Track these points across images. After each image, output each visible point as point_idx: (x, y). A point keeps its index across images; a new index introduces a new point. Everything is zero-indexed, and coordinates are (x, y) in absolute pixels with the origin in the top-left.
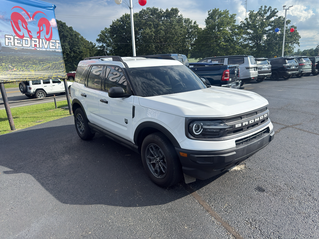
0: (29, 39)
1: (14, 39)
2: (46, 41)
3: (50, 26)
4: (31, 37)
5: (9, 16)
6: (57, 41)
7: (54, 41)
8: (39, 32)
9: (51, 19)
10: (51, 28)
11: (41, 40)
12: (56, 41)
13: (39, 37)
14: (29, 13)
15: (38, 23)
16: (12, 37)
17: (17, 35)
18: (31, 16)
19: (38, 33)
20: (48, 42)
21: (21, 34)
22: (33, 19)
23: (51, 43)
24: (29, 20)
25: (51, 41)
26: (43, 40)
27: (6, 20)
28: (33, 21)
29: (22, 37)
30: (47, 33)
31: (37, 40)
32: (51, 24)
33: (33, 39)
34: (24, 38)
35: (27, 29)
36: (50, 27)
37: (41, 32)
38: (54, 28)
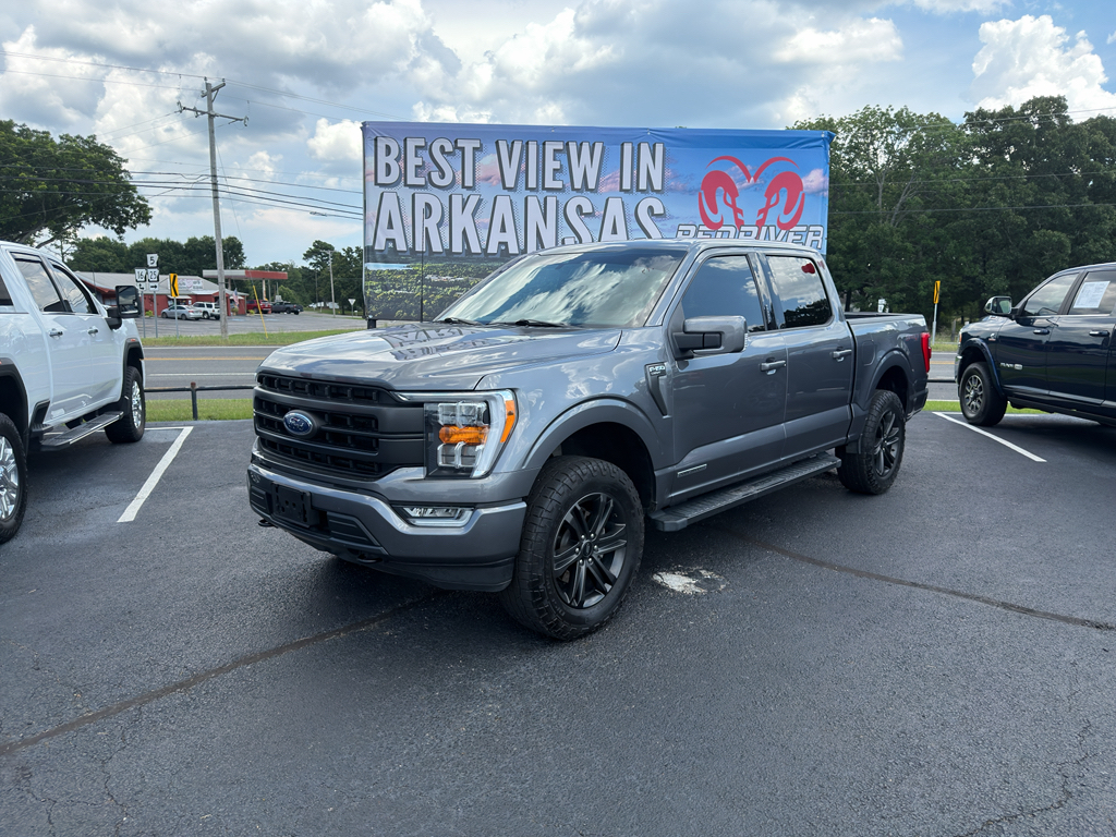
0: (732, 230)
1: (697, 231)
2: (778, 229)
3: (801, 188)
4: (740, 223)
5: (697, 183)
6: (812, 229)
7: (804, 228)
8: (764, 211)
9: (807, 172)
10: (803, 195)
11: (764, 229)
12: (808, 227)
13: (760, 224)
14: (749, 168)
15: (766, 188)
16: (693, 229)
17: (707, 222)
18: (752, 174)
19: (760, 212)
20: (783, 232)
21: (715, 218)
22: (755, 180)
23: (791, 234)
24: (746, 184)
25: (795, 229)
26: (772, 229)
27: (690, 191)
28: (752, 186)
29: (715, 227)
30: (787, 212)
31: (755, 230)
32: (804, 185)
33: (743, 228)
34: (723, 228)
35: (733, 206)
36: (801, 193)
37: (770, 210)
38: (815, 193)
